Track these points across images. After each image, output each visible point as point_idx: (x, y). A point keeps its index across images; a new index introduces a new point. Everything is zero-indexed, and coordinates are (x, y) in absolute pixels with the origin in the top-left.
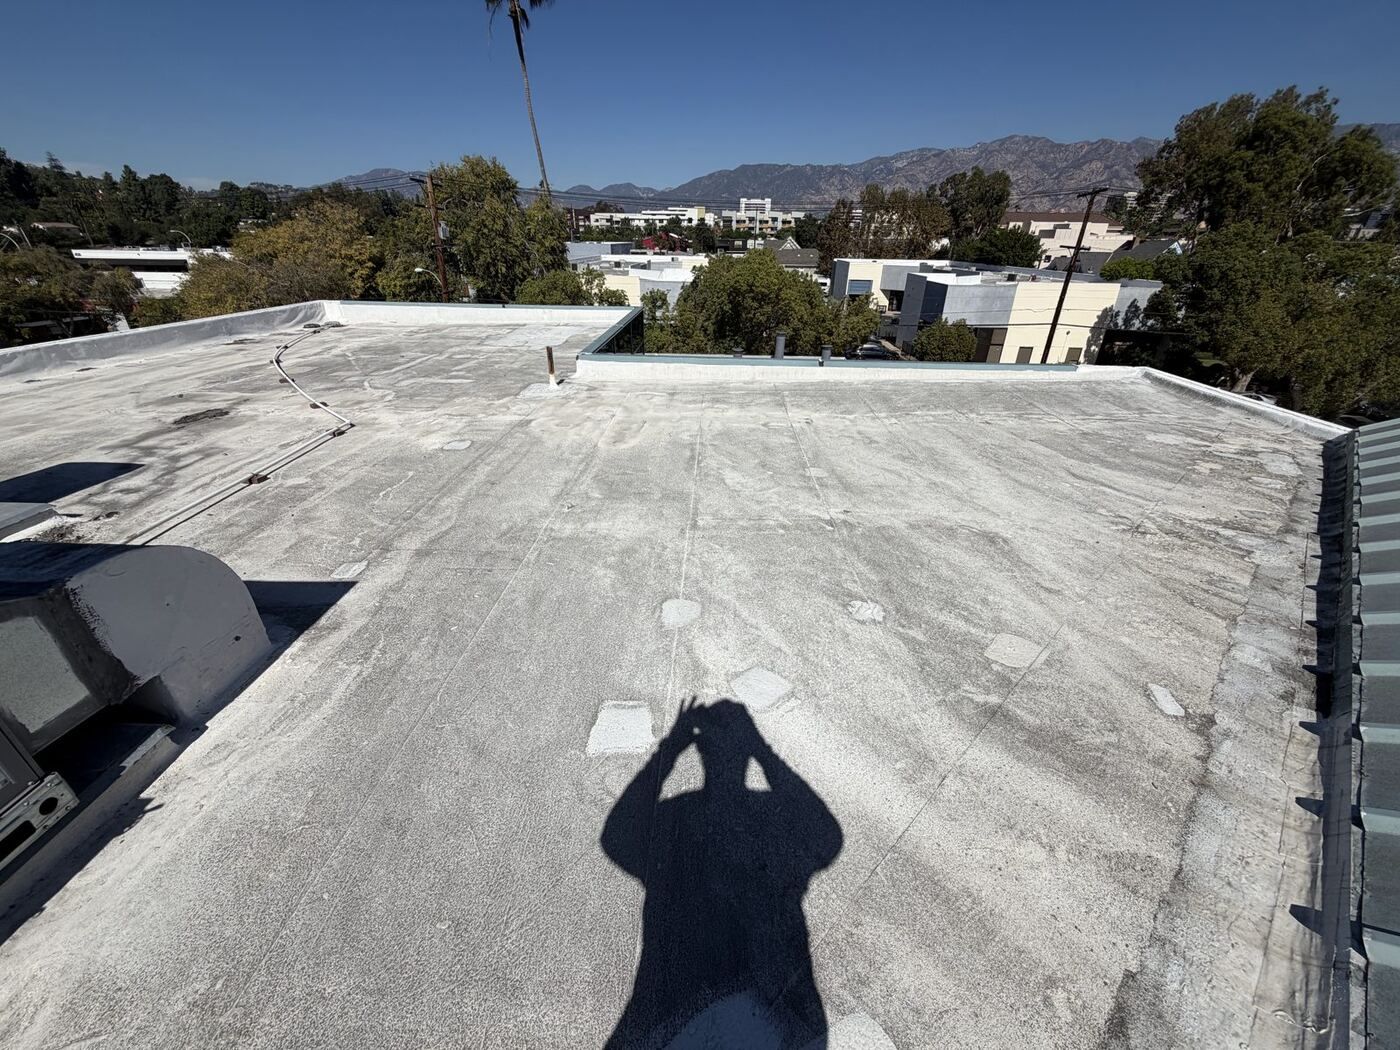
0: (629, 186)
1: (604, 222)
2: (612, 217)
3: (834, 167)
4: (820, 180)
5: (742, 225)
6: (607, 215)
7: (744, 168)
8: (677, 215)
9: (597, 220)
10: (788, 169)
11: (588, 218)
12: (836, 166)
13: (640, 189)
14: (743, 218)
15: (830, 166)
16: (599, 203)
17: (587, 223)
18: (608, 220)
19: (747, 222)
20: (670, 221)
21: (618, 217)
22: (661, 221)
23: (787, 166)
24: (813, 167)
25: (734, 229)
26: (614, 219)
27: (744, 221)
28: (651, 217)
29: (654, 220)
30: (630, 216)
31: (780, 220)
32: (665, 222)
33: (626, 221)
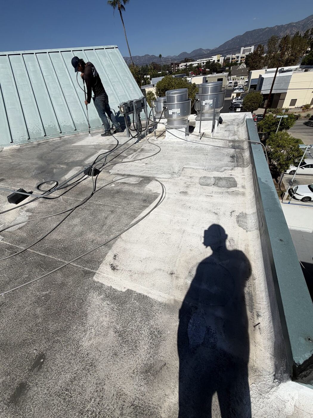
0: (201, 49)
1: (184, 67)
2: (187, 64)
3: (288, 25)
4: (281, 32)
5: (234, 60)
6: (185, 64)
7: (247, 33)
8: (209, 60)
9: (181, 66)
10: (267, 30)
11: (178, 66)
12: (290, 24)
13: (204, 50)
14: (234, 57)
15: (286, 25)
16: (185, 59)
17: (178, 68)
18: (185, 66)
19: (236, 58)
20: (206, 63)
21: (189, 64)
22: (203, 63)
23: (266, 28)
24: (278, 27)
25: (230, 62)
26: (188, 65)
27: (235, 58)
28: (200, 62)
29: (201, 63)
30: (193, 63)
31: (240, 57)
32: (205, 63)
33: (191, 65)
